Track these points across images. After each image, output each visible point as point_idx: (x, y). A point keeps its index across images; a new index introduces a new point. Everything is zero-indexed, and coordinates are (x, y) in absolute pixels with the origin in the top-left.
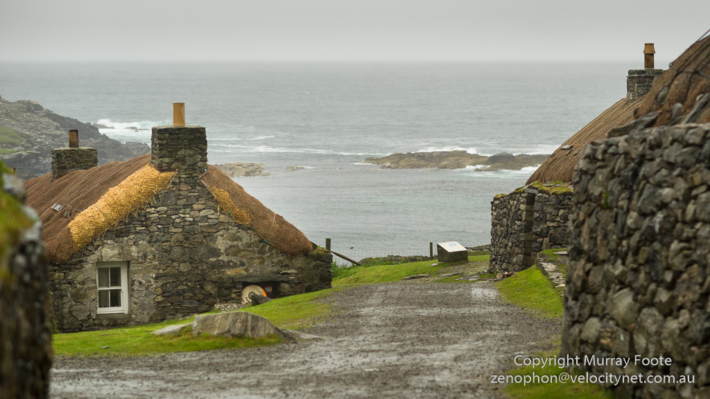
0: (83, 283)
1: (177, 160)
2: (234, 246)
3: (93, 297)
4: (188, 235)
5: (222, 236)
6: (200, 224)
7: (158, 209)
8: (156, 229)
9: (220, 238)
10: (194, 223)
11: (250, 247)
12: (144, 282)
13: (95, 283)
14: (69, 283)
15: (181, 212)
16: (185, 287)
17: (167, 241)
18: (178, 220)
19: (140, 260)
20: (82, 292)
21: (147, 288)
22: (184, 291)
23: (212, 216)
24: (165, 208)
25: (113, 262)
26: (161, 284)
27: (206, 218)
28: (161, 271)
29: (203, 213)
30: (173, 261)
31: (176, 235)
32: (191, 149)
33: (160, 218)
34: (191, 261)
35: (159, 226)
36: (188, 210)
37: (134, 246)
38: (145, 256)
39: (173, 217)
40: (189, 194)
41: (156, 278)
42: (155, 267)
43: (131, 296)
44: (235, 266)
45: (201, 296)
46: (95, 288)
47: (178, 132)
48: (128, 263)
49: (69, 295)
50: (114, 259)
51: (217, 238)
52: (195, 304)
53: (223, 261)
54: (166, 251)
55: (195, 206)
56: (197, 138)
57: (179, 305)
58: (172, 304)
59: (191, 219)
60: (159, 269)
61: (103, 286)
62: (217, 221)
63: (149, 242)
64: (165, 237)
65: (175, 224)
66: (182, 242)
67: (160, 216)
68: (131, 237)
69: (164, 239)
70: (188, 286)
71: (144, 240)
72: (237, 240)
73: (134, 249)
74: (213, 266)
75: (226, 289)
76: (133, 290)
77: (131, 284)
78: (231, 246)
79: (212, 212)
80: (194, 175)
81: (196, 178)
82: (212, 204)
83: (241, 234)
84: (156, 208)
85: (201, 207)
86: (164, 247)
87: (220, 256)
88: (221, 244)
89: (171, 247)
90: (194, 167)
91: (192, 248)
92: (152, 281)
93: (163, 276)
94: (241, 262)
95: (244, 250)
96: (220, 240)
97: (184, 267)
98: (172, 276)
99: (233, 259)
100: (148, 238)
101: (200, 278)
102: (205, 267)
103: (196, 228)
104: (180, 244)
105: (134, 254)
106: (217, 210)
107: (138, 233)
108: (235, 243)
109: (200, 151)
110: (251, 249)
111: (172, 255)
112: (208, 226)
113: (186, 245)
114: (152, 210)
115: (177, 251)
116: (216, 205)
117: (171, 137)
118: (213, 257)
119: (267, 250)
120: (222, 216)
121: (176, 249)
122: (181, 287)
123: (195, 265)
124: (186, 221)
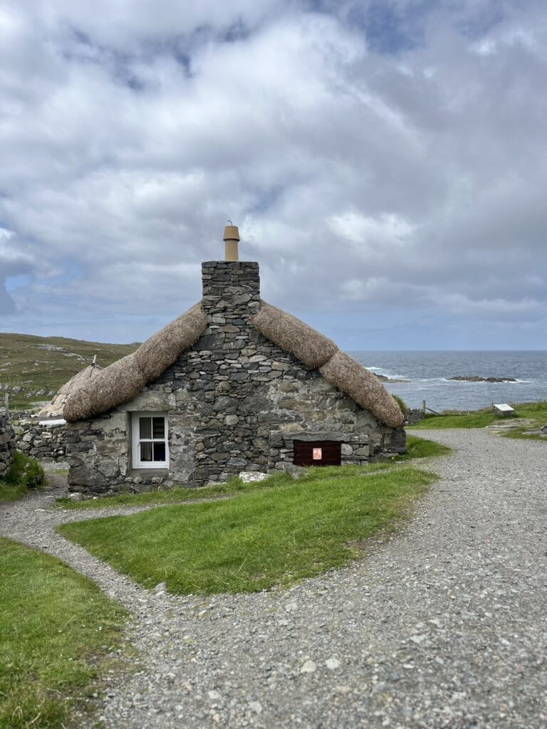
0: (111, 435)
1: (223, 298)
2: (289, 398)
3: (123, 451)
4: (235, 384)
5: (275, 386)
6: (249, 372)
7: (201, 354)
8: (198, 375)
9: (272, 387)
10: (242, 370)
11: (308, 399)
12: (183, 436)
13: (125, 435)
14: (96, 434)
15: (227, 357)
16: (230, 443)
17: (211, 390)
18: (224, 367)
19: (179, 410)
20: (110, 445)
21: (186, 443)
22: (230, 447)
23: (263, 363)
24: (208, 352)
26: (203, 438)
27: (257, 365)
28: (203, 424)
29: (253, 360)
30: (218, 413)
31: (221, 383)
32: (240, 286)
33: (203, 364)
34: (238, 413)
35: (202, 373)
36: (236, 355)
37: (172, 395)
39: (218, 362)
40: (237, 338)
41: (197, 432)
42: (196, 419)
43: (169, 450)
44: (290, 421)
45: (250, 454)
46: (126, 440)
47: (225, 266)
48: (166, 412)
49: (95, 448)
51: (268, 387)
52: (243, 462)
53: (276, 415)
54: (209, 401)
55: (244, 351)
56: (249, 274)
57: (224, 463)
58: (216, 462)
59: (240, 366)
60: (200, 421)
61: (144, 438)
62: (269, 369)
63: (189, 391)
64: (209, 385)
65: (220, 371)
66: (228, 391)
67: (203, 361)
68: (169, 384)
69: (207, 387)
70: (236, 442)
71: (183, 387)
72: (292, 391)
73: (172, 397)
74: (264, 420)
75: (275, 447)
76: (170, 445)
78: (285, 398)
79: (263, 358)
80: (243, 316)
81: (246, 320)
82: (263, 349)
83: (298, 384)
84: (198, 351)
85: (251, 352)
86: (207, 397)
87: (272, 409)
88: (274, 395)
89: (216, 397)
90: (243, 307)
91: (239, 399)
92: (192, 434)
93: (206, 429)
94: (297, 416)
95: (301, 404)
96: (272, 390)
97: (230, 420)
98: (215, 430)
99: (287, 412)
100: (188, 385)
101: (249, 432)
102: (255, 420)
103: (244, 376)
104: (226, 393)
105: (173, 404)
106: (269, 356)
107: (178, 379)
108: (290, 394)
109: (251, 289)
110: (309, 402)
111: (217, 406)
112: (259, 374)
113: (233, 395)
114: (193, 354)
115: (223, 401)
116: (269, 350)
117: (217, 271)
118: (264, 409)
119: (328, 404)
120: (276, 363)
121: (221, 399)
122: (227, 443)
123: (242, 418)
124: (233, 368)
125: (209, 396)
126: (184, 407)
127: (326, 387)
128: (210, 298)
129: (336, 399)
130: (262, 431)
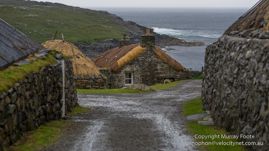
0: (121, 77)
1: (147, 44)
3: (124, 81)
4: (149, 65)
5: (159, 65)
6: (153, 62)
7: (142, 58)
10: (151, 61)
11: (167, 68)
12: (137, 77)
13: (124, 77)
14: (117, 77)
15: (148, 58)
19: (136, 71)
20: (120, 80)
21: (138, 79)
22: (148, 80)
23: (156, 60)
24: (143, 57)
25: (129, 72)
26: (142, 78)
28: (142, 74)
29: (154, 59)
30: (145, 72)
31: (146, 65)
32: (151, 41)
33: (142, 60)
34: (150, 72)
35: (142, 62)
36: (150, 58)
38: (138, 70)
39: (146, 60)
40: (150, 54)
41: (141, 76)
42: (140, 73)
43: (134, 81)
44: (162, 73)
45: (153, 82)
46: (124, 78)
48: (133, 72)
49: (117, 80)
50: (129, 71)
51: (157, 66)
52: (151, 84)
53: (159, 72)
54: (143, 69)
55: (152, 57)
56: (153, 38)
57: (147, 84)
58: (145, 83)
61: (127, 78)
62: (157, 61)
63: (139, 66)
65: (146, 62)
68: (134, 65)
69: (143, 66)
70: (150, 79)
71: (137, 66)
72: (163, 66)
73: (135, 68)
74: (156, 73)
75: (160, 80)
76: (134, 79)
77: (134, 77)
78: (161, 68)
79: (156, 59)
85: (153, 57)
90: (152, 46)
91: (151, 68)
94: (164, 72)
95: (165, 69)
96: (158, 66)
97: (148, 73)
98: (145, 76)
101: (153, 76)
102: (154, 73)
104: (147, 67)
107: (136, 64)
109: (153, 42)
112: (155, 62)
113: (149, 68)
114: (140, 58)
117: (145, 38)
118: (156, 71)
121: (146, 69)
124: (149, 61)
128: (144, 44)
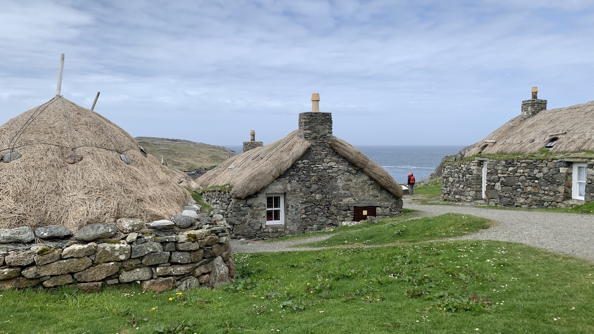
0: (258, 206)
1: (314, 132)
2: (348, 185)
3: (263, 214)
4: (320, 178)
6: (328, 171)
8: (302, 173)
9: (339, 179)
10: (324, 170)
12: (294, 206)
13: (265, 206)
14: (249, 206)
15: (317, 163)
16: (318, 209)
17: (309, 181)
18: (315, 168)
19: (292, 192)
20: (257, 212)
21: (296, 210)
22: (318, 211)
23: (335, 166)
24: (307, 161)
25: (276, 193)
26: (304, 207)
27: (331, 167)
28: (305, 199)
29: (329, 164)
30: (312, 193)
31: (313, 177)
32: (323, 125)
34: (322, 193)
35: (304, 172)
36: (321, 162)
37: (289, 184)
39: (312, 166)
40: (322, 153)
41: (302, 203)
42: (301, 197)
43: (286, 214)
44: (348, 197)
45: (328, 215)
46: (265, 209)
47: (316, 115)
48: (285, 194)
49: (249, 214)
51: (337, 179)
53: (341, 194)
54: (308, 187)
55: (325, 160)
56: (326, 118)
57: (315, 220)
58: (311, 219)
59: (323, 168)
60: (303, 198)
61: (270, 208)
62: (337, 169)
63: (297, 181)
64: (308, 178)
65: (313, 171)
67: (304, 166)
68: (287, 178)
69: (307, 180)
70: (321, 208)
71: (294, 180)
74: (335, 196)
75: (344, 210)
76: (288, 211)
77: (286, 207)
79: (335, 163)
80: (324, 141)
81: (326, 143)
82: (334, 158)
83: (352, 177)
84: (302, 160)
85: (328, 160)
86: (306, 185)
87: (339, 190)
88: (340, 183)
89: (311, 184)
90: (325, 136)
91: (323, 185)
92: (299, 205)
93: (306, 202)
94: (351, 194)
95: (353, 187)
97: (318, 197)
98: (311, 202)
99: (347, 192)
100: (297, 179)
101: (327, 203)
102: (330, 197)
103: (325, 173)
104: (316, 182)
105: (289, 189)
106: (337, 162)
107: (292, 176)
108: (348, 183)
109: (328, 127)
110: (357, 186)
111: (312, 190)
112: (332, 172)
113: (320, 183)
114: (300, 162)
115: (314, 187)
116: (337, 159)
117: (311, 117)
118: (335, 191)
119: (366, 187)
120: (341, 166)
121: (314, 186)
122: (316, 209)
123: (325, 196)
124: (320, 169)
125: (307, 184)
126: (295, 191)
127: (366, 178)
128: (308, 132)
129: (371, 184)
130: (334, 202)
